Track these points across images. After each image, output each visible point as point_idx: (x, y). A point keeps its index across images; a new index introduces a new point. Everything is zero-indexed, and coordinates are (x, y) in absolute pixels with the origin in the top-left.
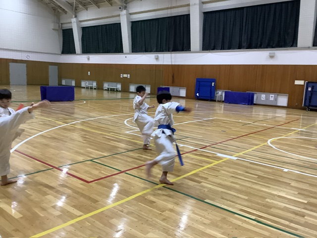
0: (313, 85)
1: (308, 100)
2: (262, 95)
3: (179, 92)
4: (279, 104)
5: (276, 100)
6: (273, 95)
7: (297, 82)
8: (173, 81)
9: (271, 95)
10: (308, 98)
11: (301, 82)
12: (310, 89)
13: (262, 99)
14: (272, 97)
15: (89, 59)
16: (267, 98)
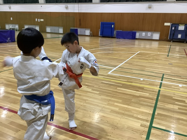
0: (175, 25)
1: (172, 36)
2: (143, 33)
3: (85, 32)
4: (154, 38)
5: (152, 35)
6: (150, 33)
7: (166, 24)
8: (80, 24)
9: (149, 33)
10: (172, 34)
11: (168, 24)
12: (173, 28)
13: (143, 35)
14: (149, 34)
15: (10, 8)
16: (146, 35)
